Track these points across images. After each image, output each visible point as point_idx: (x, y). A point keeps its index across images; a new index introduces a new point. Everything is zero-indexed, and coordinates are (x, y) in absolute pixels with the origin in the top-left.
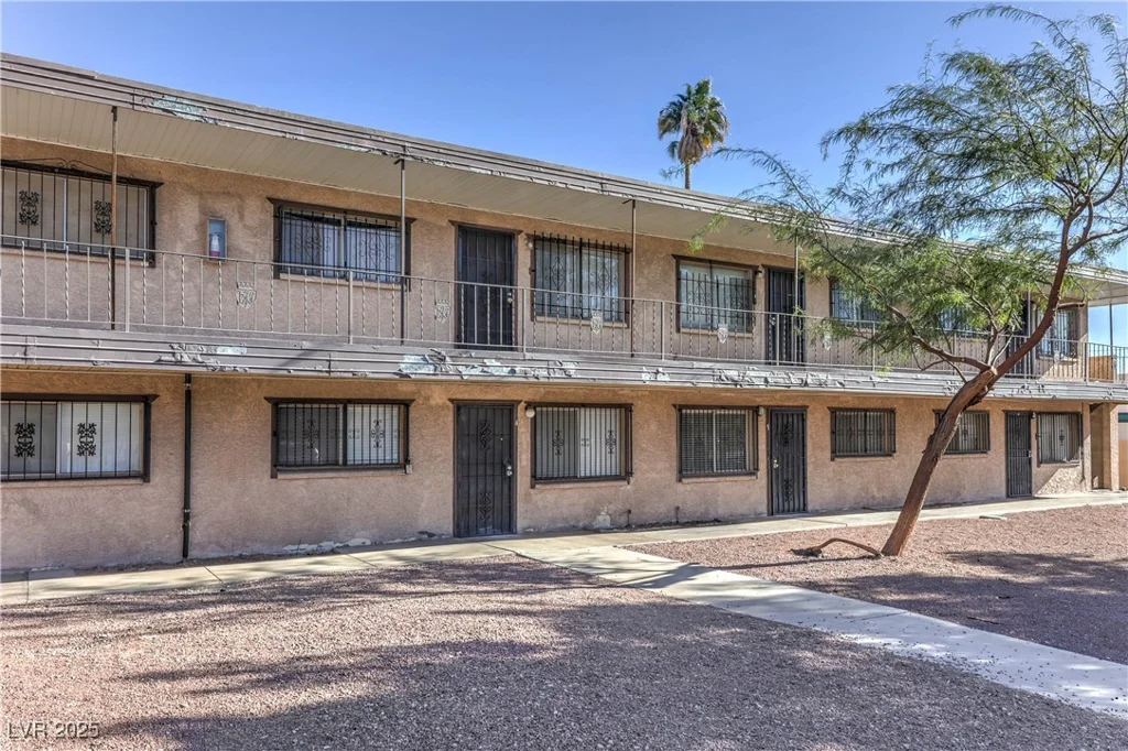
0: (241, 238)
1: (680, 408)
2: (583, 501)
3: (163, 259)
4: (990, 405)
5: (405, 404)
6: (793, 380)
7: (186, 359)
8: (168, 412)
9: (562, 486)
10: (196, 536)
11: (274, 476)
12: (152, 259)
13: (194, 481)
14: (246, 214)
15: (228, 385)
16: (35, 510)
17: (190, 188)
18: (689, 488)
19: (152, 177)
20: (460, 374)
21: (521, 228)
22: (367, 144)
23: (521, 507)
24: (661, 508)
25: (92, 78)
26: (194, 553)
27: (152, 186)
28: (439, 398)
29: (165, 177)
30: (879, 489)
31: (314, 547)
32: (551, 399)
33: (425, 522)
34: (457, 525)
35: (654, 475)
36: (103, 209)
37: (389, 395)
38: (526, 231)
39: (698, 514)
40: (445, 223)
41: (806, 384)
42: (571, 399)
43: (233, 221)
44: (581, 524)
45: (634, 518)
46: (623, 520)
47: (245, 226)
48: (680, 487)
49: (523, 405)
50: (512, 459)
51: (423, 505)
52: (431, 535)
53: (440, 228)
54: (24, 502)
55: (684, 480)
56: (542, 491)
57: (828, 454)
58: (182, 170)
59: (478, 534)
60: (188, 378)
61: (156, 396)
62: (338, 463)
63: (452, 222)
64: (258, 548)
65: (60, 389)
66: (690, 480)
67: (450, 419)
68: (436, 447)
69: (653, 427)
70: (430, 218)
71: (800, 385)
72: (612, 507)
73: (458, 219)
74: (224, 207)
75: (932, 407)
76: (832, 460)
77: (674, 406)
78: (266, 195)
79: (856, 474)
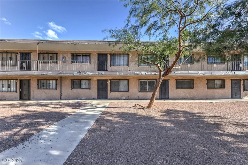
0: (67, 59)
1: (139, 80)
2: (120, 95)
3: (58, 62)
4: (225, 78)
5: (90, 80)
6: (153, 74)
7: (45, 74)
8: (59, 81)
9: (115, 92)
10: (62, 97)
11: (72, 90)
12: (57, 63)
13: (62, 90)
14: (68, 56)
15: (66, 78)
16: (45, 93)
17: (61, 53)
18: (141, 93)
19: (57, 53)
20: (83, 75)
21: (108, 53)
22: (68, 42)
23: (108, 95)
24: (136, 97)
25: (34, 40)
26: (62, 99)
27: (57, 54)
28: (95, 79)
29: (58, 52)
30: (189, 95)
31: (77, 99)
32: (114, 79)
33: (93, 97)
34: (98, 98)
35: (134, 91)
36: (51, 57)
37: (87, 79)
38: (109, 53)
39: (143, 98)
40: (96, 54)
41: (156, 74)
42: (117, 79)
43: (66, 57)
44: (119, 98)
45: (129, 98)
46: (127, 98)
47: (68, 57)
48: (139, 93)
49: (109, 80)
50: (107, 88)
51: (93, 94)
52: (94, 99)
53: (95, 54)
54: (44, 92)
55: (140, 92)
56: (112, 93)
57: (175, 88)
58: (60, 51)
59: (101, 99)
60: (61, 77)
61: (58, 79)
62: (81, 88)
63: (97, 53)
64: (70, 99)
65: (47, 79)
66: (141, 92)
67: (97, 82)
68: (95, 86)
69: (134, 83)
70: (93, 53)
71: (154, 74)
72: (125, 96)
73: (98, 53)
74: (65, 55)
75: (206, 79)
76: (176, 89)
77: (138, 79)
78: (70, 53)
79: (183, 92)
